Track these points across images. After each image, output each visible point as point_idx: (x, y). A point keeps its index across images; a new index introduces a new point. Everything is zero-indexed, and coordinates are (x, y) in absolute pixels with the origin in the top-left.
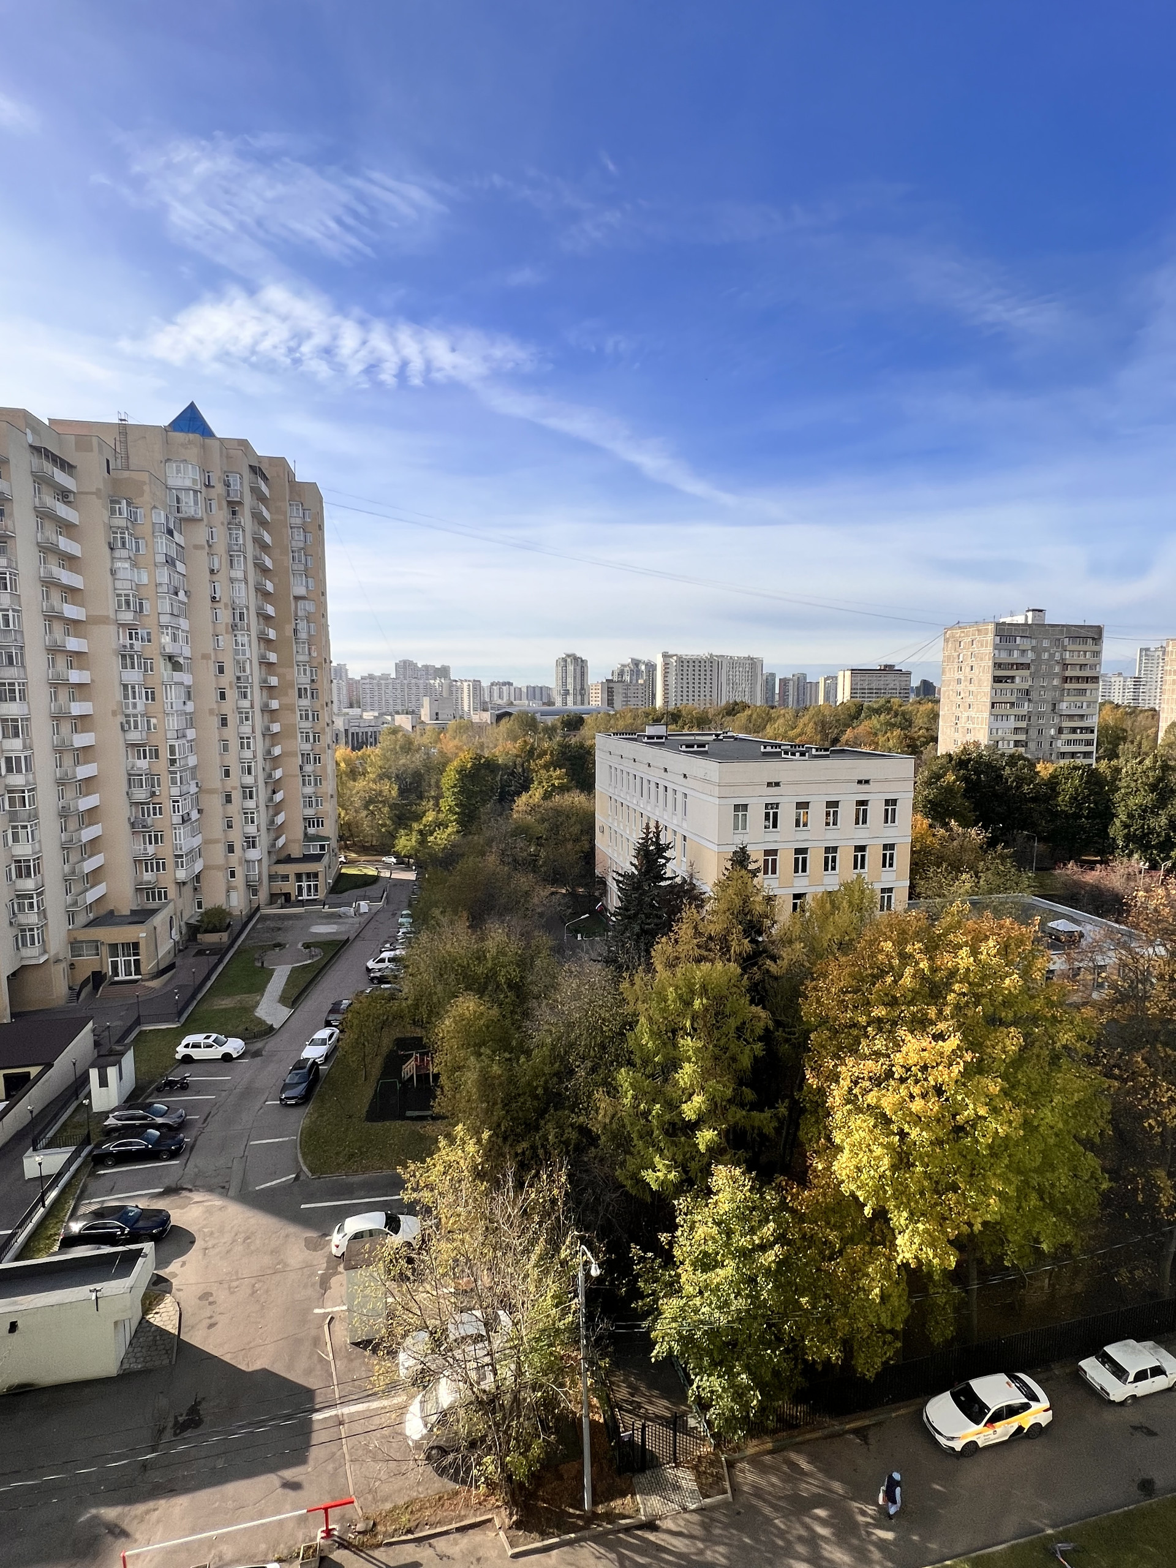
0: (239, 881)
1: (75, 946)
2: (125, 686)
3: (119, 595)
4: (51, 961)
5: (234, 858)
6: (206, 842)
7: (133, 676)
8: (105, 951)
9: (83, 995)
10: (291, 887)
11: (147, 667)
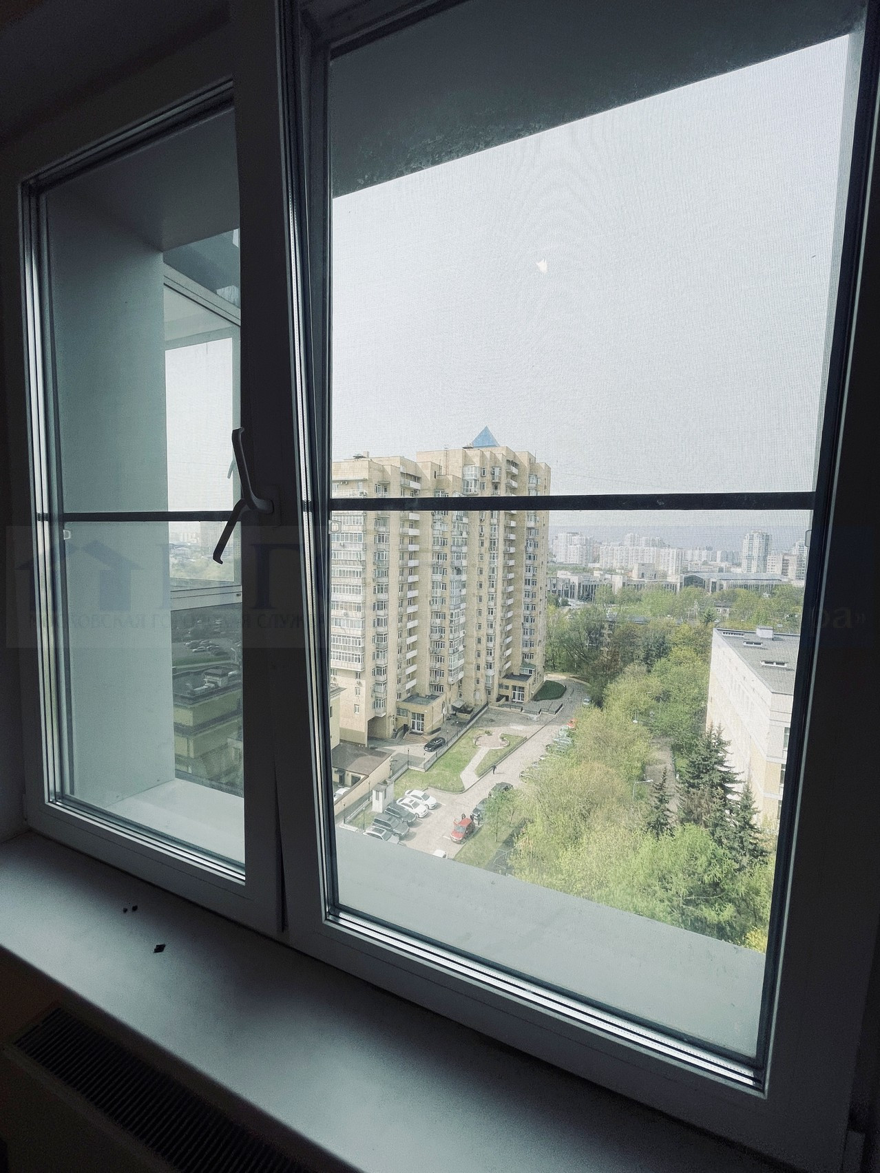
0: (482, 686)
1: (399, 711)
2: (433, 582)
3: (434, 538)
4: (387, 716)
5: (479, 674)
6: (466, 662)
7: (438, 577)
8: (410, 715)
9: (398, 735)
10: (509, 693)
11: (444, 572)
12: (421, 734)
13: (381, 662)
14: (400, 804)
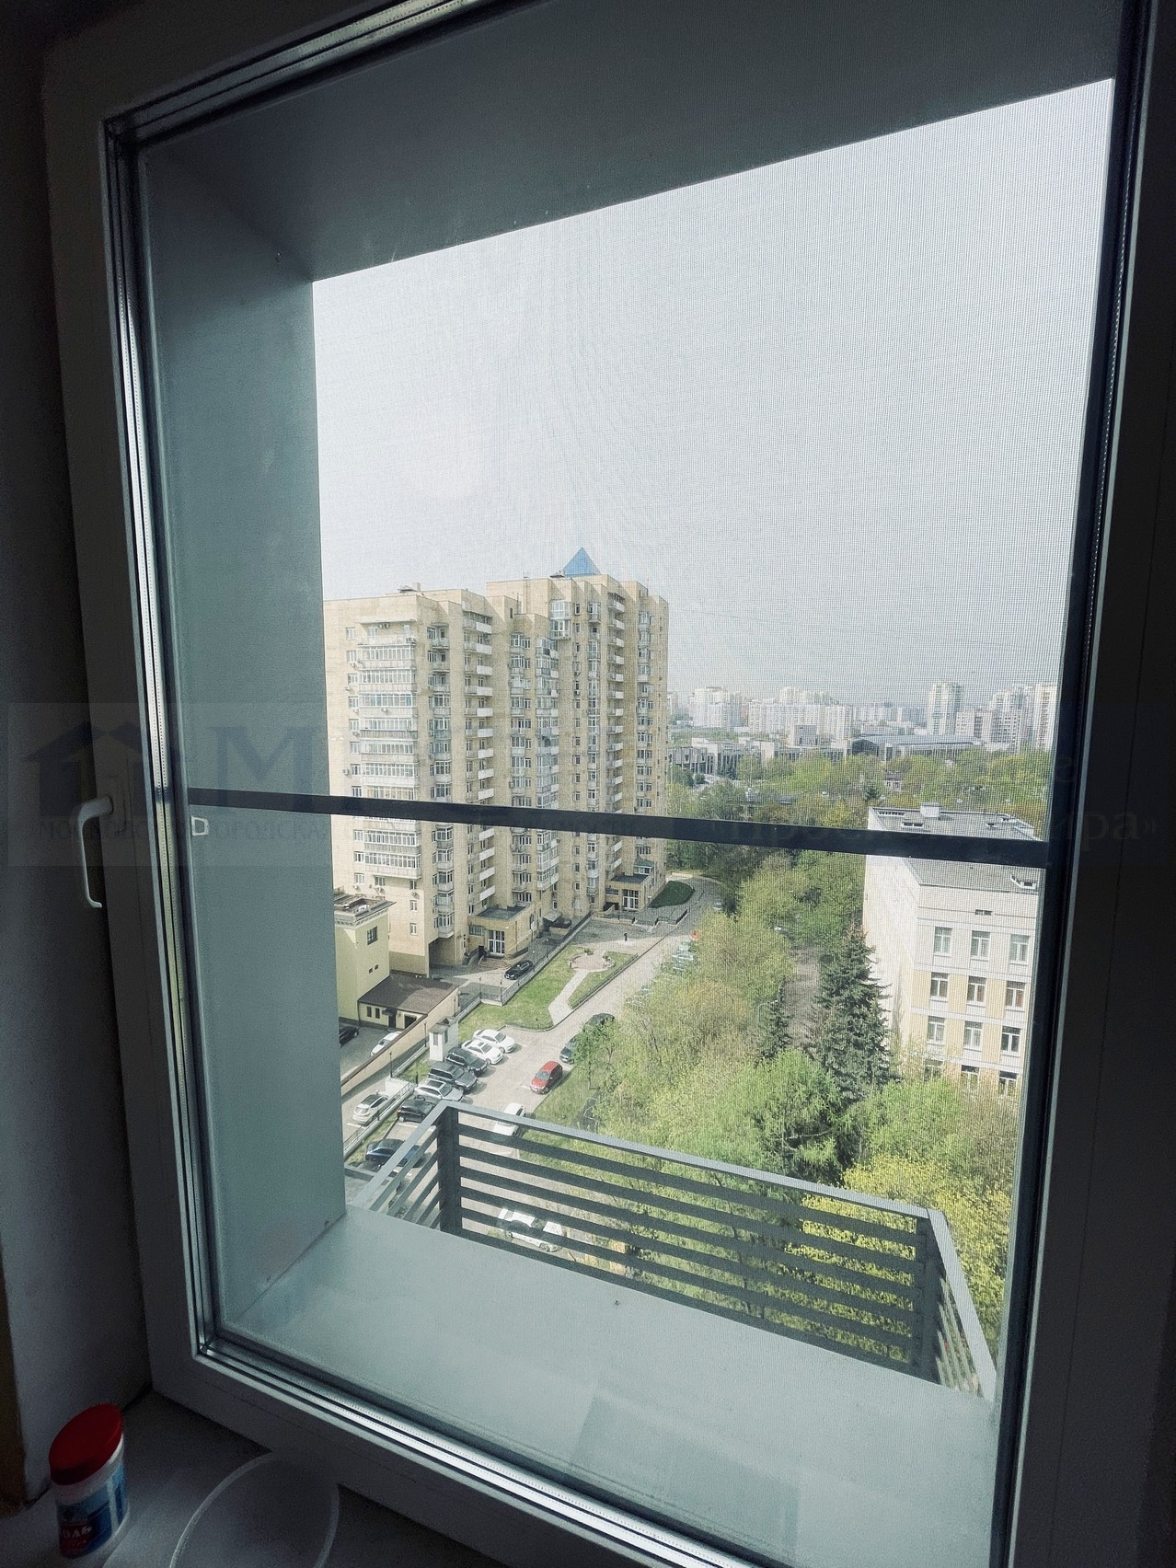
0: (582, 892)
1: (472, 929)
2: (513, 758)
3: (512, 698)
4: (456, 936)
5: (579, 876)
6: (561, 862)
7: (519, 751)
8: (487, 934)
9: (471, 961)
10: (618, 899)
11: (527, 743)
12: (500, 958)
13: (445, 866)
14: (466, 1049)
